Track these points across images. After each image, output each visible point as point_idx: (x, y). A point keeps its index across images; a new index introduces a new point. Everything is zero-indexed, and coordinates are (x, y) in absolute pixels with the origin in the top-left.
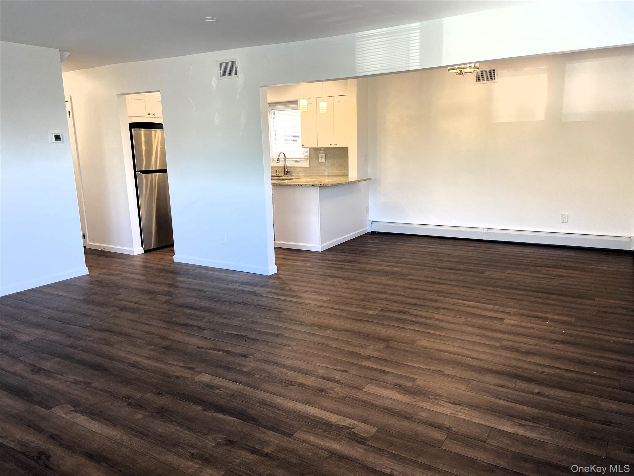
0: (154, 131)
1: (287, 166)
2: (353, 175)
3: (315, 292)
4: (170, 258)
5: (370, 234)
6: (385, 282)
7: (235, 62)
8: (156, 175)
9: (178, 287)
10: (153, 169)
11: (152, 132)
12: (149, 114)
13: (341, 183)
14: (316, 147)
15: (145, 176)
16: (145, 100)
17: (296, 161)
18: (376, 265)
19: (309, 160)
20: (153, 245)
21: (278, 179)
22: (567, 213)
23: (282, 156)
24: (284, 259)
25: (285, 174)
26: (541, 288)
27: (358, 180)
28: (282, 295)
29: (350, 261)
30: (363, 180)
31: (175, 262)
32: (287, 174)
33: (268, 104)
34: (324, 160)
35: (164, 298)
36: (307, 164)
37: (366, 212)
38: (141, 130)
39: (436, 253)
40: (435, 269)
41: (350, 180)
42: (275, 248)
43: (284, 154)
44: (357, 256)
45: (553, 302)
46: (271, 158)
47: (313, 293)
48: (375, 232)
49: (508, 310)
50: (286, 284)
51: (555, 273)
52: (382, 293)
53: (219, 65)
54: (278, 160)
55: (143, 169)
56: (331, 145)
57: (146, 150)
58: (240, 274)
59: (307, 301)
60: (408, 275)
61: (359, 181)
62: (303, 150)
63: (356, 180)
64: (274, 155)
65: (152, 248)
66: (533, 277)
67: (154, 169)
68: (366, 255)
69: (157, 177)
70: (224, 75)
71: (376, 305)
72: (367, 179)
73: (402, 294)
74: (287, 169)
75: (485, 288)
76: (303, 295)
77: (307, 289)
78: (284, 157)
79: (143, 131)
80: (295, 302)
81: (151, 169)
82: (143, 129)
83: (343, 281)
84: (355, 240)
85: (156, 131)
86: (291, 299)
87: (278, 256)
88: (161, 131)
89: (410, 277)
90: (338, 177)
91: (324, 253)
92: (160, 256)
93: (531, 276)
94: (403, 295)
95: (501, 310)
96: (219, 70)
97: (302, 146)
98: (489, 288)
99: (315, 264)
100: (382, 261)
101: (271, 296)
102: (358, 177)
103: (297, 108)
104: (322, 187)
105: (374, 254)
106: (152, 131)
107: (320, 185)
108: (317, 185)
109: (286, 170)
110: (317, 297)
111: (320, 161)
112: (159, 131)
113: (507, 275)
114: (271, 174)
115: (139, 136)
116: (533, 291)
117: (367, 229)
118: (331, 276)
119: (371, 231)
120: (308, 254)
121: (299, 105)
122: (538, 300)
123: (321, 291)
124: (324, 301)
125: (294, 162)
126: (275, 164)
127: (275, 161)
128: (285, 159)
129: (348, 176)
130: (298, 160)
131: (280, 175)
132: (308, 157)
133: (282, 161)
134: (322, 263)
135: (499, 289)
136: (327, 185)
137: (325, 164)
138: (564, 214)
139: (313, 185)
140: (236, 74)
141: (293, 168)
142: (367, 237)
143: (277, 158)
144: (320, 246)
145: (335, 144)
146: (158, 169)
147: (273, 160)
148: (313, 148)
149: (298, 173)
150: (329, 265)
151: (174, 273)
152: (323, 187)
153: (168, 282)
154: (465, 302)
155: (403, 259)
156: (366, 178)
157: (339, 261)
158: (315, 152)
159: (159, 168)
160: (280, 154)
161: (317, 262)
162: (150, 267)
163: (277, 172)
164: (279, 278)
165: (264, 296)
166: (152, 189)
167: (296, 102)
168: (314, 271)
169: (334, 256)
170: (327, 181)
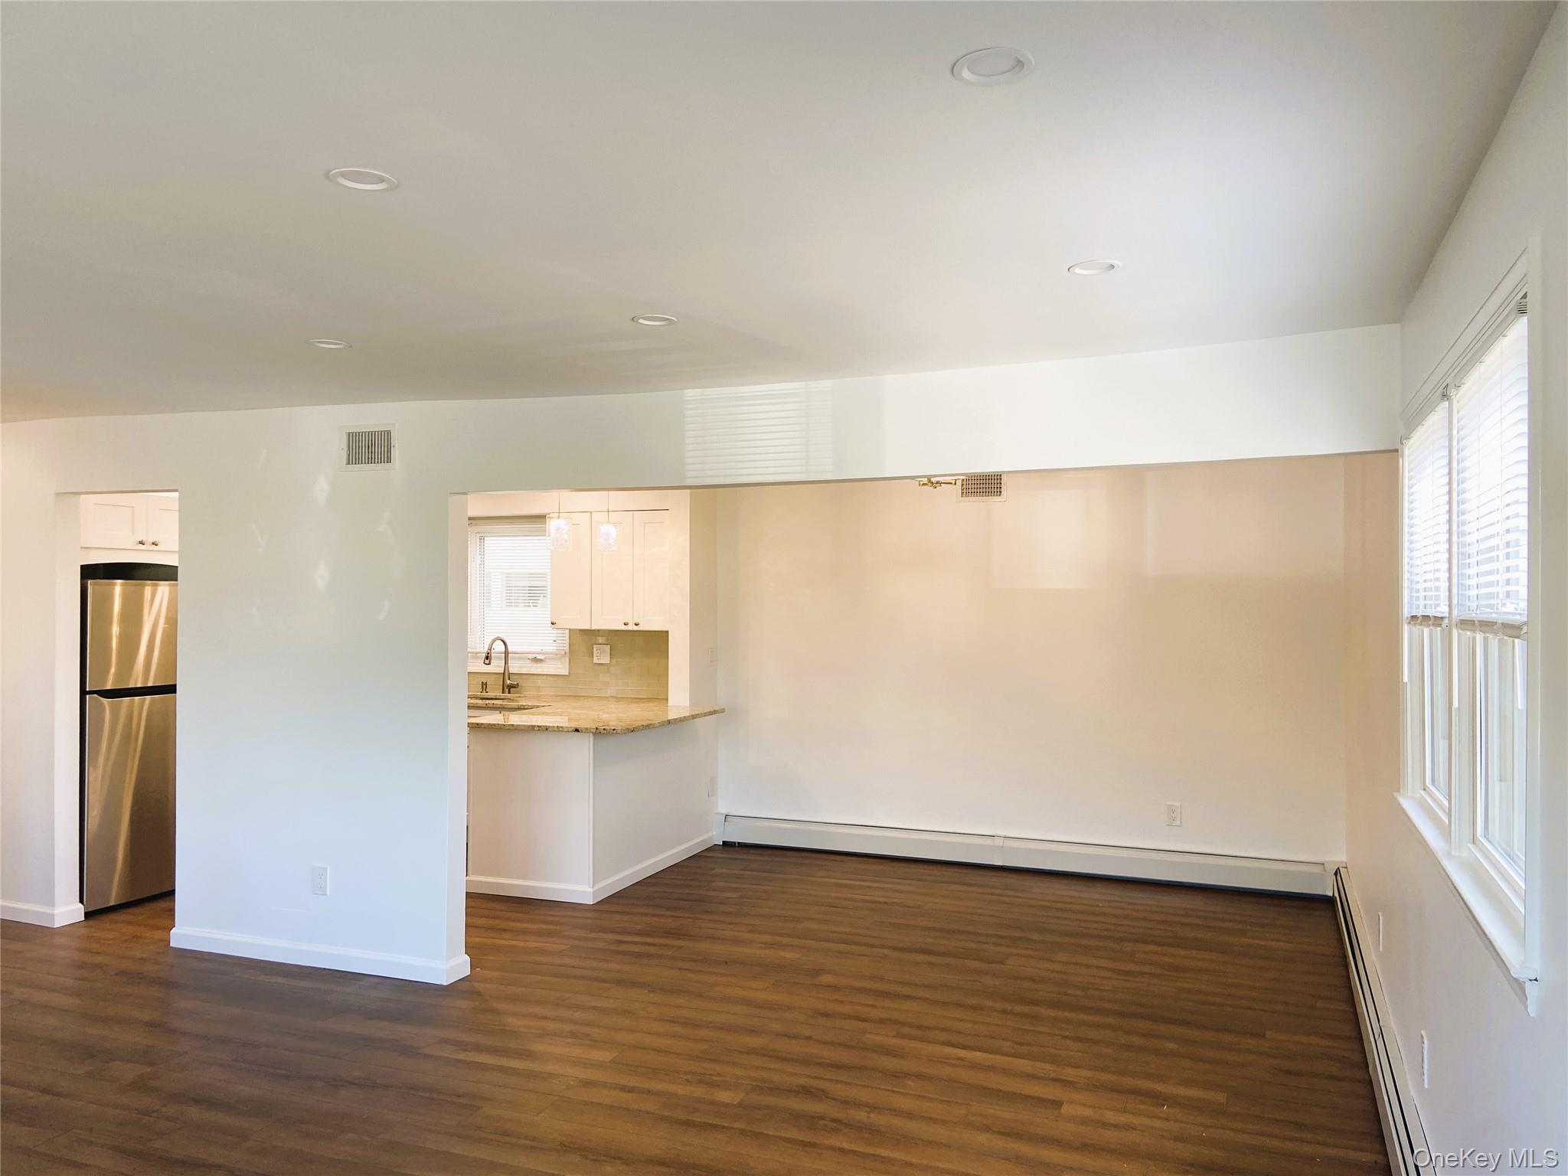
0: (153, 585)
1: (511, 672)
2: (679, 700)
3: (573, 1035)
4: (158, 934)
5: (721, 847)
6: (762, 996)
7: (388, 434)
8: (142, 703)
9: (174, 1031)
10: (136, 684)
11: (144, 589)
12: (141, 543)
13: (651, 724)
14: (588, 628)
15: (111, 705)
16: (132, 507)
17: (536, 660)
18: (737, 942)
19: (567, 660)
20: (114, 892)
21: (485, 706)
22: (1178, 804)
23: (499, 647)
24: (487, 929)
25: (503, 693)
26: (1142, 1006)
27: (692, 716)
28: (479, 1049)
29: (670, 933)
30: (705, 715)
31: (175, 948)
32: (509, 693)
33: (470, 519)
34: (606, 660)
35: (130, 1071)
36: (561, 668)
37: (712, 793)
38: (114, 584)
39: (886, 903)
40: (886, 951)
41: (672, 716)
42: (469, 895)
43: (503, 641)
44: (687, 915)
45: (1172, 1046)
46: (469, 650)
47: (569, 1040)
48: (735, 843)
49: (1069, 1073)
50: (494, 1011)
51: (1166, 959)
52: (752, 1031)
53: (345, 438)
54: (487, 658)
55: (109, 686)
56: (625, 624)
57: (122, 637)
58: (362, 983)
59: (549, 1068)
60: (818, 972)
61: (694, 717)
62: (553, 633)
63: (687, 714)
64: (478, 642)
65: (112, 903)
66: (1119, 972)
67: (139, 685)
68: (711, 913)
69: (146, 707)
70: (358, 461)
71: (738, 1072)
72: (715, 712)
73: (807, 1034)
74: (509, 679)
75: (1008, 1006)
76: (539, 1047)
77: (552, 1026)
78: (504, 650)
79: (118, 586)
80: (514, 1072)
81: (131, 685)
82: (119, 581)
83: (652, 997)
84: (683, 867)
85: (157, 585)
86: (504, 1062)
87: (476, 921)
88: (169, 585)
89: (826, 979)
90: (642, 705)
91: (601, 907)
92: (130, 930)
93: (1113, 970)
94: (809, 1038)
95: (1053, 1075)
96: (346, 449)
97: (552, 624)
98: (1019, 1008)
99: (576, 942)
100: (750, 932)
101: (448, 1052)
102: (692, 705)
103: (543, 532)
104: (600, 733)
105: (732, 910)
106: (145, 585)
107: (597, 729)
108: (587, 729)
109: (508, 682)
110: (577, 1052)
111: (596, 660)
112: (166, 585)
113: (1058, 967)
114: (469, 691)
115: (106, 600)
116: (1122, 1015)
117: (713, 836)
118: (619, 983)
119: (723, 842)
120: (559, 913)
121: (549, 527)
122: (1136, 1040)
123: (587, 1030)
124: (599, 1065)
125: (529, 662)
126: (479, 667)
127: (479, 658)
128: (506, 653)
129: (667, 699)
130: (538, 657)
131: (490, 694)
132: (567, 651)
133: (499, 658)
134: (595, 939)
135: (1044, 1011)
136: (614, 730)
137: (608, 669)
138: (1173, 806)
139: (577, 730)
140: (389, 460)
141: (525, 677)
142: (713, 857)
143: (486, 649)
144: (591, 890)
145: (636, 622)
146: (150, 684)
147: (475, 655)
148: (581, 630)
149: (538, 688)
150: (614, 947)
151: (168, 984)
152: (603, 734)
153: (147, 1016)
154: (963, 1053)
155: (807, 925)
156: (712, 710)
157: (639, 934)
158: (585, 639)
159: (154, 682)
160: (494, 641)
161: (579, 939)
162: (100, 966)
163: (484, 685)
164: (474, 993)
165: (426, 1056)
166: (128, 737)
167: (541, 518)
168: (573, 967)
169: (628, 917)
170: (612, 714)
